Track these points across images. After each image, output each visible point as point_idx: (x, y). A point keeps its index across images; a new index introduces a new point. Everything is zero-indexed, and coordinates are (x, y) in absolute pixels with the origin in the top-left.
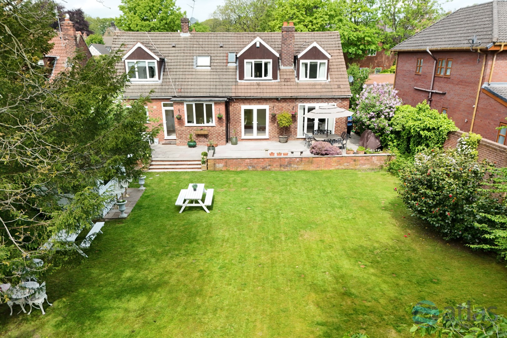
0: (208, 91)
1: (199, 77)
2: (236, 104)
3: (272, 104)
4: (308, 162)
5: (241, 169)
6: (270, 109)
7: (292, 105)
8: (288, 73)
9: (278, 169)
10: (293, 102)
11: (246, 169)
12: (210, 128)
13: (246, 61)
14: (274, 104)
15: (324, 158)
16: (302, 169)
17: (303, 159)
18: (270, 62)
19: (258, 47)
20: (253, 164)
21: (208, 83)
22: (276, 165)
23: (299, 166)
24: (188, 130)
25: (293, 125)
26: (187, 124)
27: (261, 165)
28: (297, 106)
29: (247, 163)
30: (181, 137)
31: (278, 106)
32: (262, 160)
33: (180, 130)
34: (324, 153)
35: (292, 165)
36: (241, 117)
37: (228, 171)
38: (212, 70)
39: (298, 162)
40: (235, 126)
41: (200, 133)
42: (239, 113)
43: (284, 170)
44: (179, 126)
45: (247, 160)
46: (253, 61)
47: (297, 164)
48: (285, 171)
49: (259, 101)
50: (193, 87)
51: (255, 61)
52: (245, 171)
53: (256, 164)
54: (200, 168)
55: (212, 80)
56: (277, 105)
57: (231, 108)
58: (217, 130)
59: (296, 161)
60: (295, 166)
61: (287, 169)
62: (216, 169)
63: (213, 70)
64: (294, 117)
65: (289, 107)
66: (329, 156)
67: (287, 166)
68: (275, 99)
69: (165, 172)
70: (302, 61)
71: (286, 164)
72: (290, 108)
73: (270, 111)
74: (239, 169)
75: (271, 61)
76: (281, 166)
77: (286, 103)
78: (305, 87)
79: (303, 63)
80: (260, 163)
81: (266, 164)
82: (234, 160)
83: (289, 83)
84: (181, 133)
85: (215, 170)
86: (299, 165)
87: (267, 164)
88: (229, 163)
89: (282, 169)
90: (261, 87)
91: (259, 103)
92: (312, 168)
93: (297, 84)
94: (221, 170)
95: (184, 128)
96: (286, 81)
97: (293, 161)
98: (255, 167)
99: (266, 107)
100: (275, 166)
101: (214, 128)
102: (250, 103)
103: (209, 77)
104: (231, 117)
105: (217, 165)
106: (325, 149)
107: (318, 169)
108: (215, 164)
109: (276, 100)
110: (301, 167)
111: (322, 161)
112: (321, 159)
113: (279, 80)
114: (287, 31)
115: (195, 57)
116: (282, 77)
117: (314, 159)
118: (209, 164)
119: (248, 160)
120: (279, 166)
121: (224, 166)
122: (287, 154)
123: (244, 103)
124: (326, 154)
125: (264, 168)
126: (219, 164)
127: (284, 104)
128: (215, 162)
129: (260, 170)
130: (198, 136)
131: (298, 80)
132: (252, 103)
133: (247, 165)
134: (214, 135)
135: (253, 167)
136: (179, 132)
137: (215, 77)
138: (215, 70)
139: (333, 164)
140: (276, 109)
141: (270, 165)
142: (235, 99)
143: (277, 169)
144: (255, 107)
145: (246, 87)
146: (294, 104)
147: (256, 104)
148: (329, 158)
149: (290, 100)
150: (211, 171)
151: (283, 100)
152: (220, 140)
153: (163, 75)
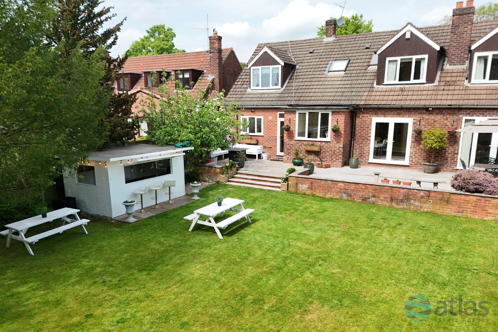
0: (332, 98)
1: (327, 83)
2: (365, 115)
3: (418, 117)
4: (441, 199)
5: (331, 196)
6: (414, 123)
7: (451, 118)
8: (454, 75)
9: (388, 204)
10: (454, 114)
11: (338, 197)
12: (324, 143)
13: (388, 59)
14: (421, 116)
15: (473, 198)
16: (429, 210)
17: (432, 194)
18: (424, 59)
19: (408, 39)
20: (350, 192)
21: (335, 90)
22: (385, 198)
23: (424, 205)
24: (298, 145)
25: (450, 150)
26: (297, 138)
27: (361, 194)
28: (460, 120)
29: (340, 189)
30: (289, 153)
31: (428, 119)
32: (363, 187)
33: (289, 145)
34: (472, 187)
35: (412, 202)
36: (370, 133)
37: (314, 196)
38: (345, 75)
39: (422, 197)
40: (361, 145)
41: (310, 148)
42: (369, 128)
43: (398, 207)
44: (287, 140)
45: (340, 184)
46: (399, 59)
47: (419, 201)
48: (397, 209)
49: (398, 111)
50: (315, 94)
51: (401, 59)
52: (336, 199)
53: (353, 190)
54: (279, 187)
55: (341, 86)
56: (427, 117)
57: (358, 121)
58: (331, 147)
59: (419, 195)
60: (417, 203)
61: (402, 207)
62: (298, 192)
63: (347, 75)
64: (453, 138)
65: (445, 121)
66: (483, 195)
67: (402, 201)
68: (423, 108)
69: (240, 186)
70: (477, 55)
71: (401, 198)
72: (448, 124)
73: (414, 127)
74: (328, 196)
75: (426, 57)
76: (392, 200)
77: (442, 116)
78: (478, 92)
79: (479, 58)
80: (359, 191)
81: (368, 193)
82: (323, 182)
83: (451, 88)
84: (289, 148)
85: (296, 193)
86: (424, 203)
87: (371, 194)
88: (315, 185)
89: (394, 204)
90: (405, 93)
91: (399, 115)
92: (448, 211)
93: (467, 89)
94: (305, 194)
95: (293, 142)
96: (448, 84)
97: (414, 195)
98: (351, 196)
99: (409, 120)
100: (382, 198)
101: (329, 144)
102: (385, 115)
103: (339, 83)
104: (357, 132)
105: (300, 185)
106: (476, 182)
107: (460, 214)
108: (297, 184)
109: (425, 111)
110: (427, 207)
111: (468, 202)
112: (468, 198)
113: (436, 83)
114: (460, 15)
115: (330, 62)
116: (442, 79)
117: (453, 196)
118: (290, 183)
119: (342, 185)
120: (389, 200)
121: (308, 188)
122: (410, 184)
123: (377, 114)
124: (477, 191)
125: (365, 199)
126: (302, 184)
127: (439, 117)
128: (298, 182)
129: (358, 201)
130: (309, 152)
131: (469, 82)
132: (388, 114)
133: (340, 191)
134: (328, 154)
135: (349, 195)
136: (288, 146)
137: (346, 82)
138: (349, 75)
139: (490, 211)
140: (424, 123)
141: (374, 196)
142: (364, 108)
143: (385, 203)
144: (392, 121)
145: (383, 93)
146: (455, 117)
147: (393, 115)
148: (483, 199)
149: (449, 112)
150: (291, 193)
151: (437, 111)
152: (334, 159)
153: (288, 82)
